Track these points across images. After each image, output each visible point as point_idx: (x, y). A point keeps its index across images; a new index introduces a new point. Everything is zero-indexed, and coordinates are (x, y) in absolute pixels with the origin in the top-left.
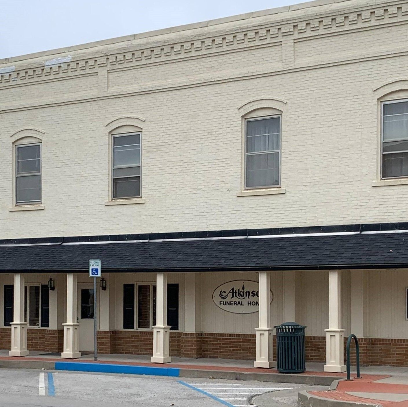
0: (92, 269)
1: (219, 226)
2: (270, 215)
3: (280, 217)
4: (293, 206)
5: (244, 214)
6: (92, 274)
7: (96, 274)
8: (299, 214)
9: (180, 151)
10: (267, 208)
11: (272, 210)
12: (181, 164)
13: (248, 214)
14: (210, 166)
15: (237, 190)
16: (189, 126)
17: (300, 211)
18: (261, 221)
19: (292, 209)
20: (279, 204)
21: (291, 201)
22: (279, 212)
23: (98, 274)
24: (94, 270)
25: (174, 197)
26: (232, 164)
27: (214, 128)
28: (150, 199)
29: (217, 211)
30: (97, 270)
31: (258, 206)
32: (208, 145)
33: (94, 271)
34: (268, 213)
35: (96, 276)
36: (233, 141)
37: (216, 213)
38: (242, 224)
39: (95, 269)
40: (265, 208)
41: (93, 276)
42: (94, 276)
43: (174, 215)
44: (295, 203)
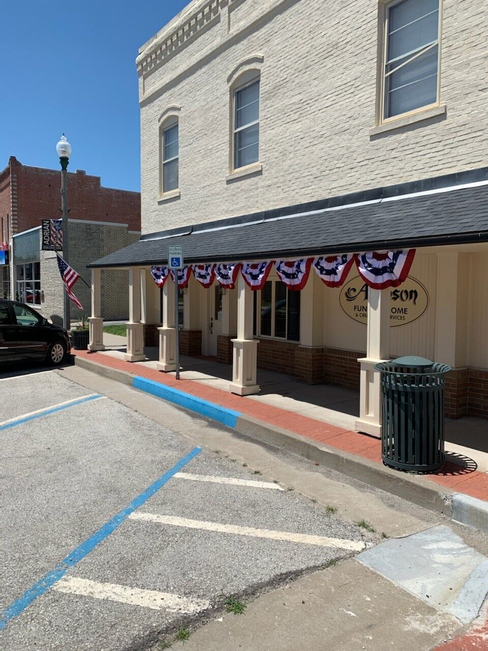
0: (172, 259)
1: (345, 188)
2: (419, 158)
3: (435, 159)
4: (459, 134)
5: (380, 163)
6: (172, 266)
7: (177, 266)
8: (468, 146)
9: (299, 87)
10: (414, 146)
11: (423, 148)
12: (300, 105)
13: (385, 162)
14: (335, 98)
15: (370, 126)
16: (310, 45)
17: (471, 140)
18: (405, 170)
19: (457, 139)
20: (434, 135)
21: (454, 125)
22: (433, 150)
23: (179, 266)
24: (174, 259)
25: (291, 155)
26: (364, 85)
27: (341, 36)
28: (267, 164)
29: (343, 165)
30: (178, 260)
31: (400, 146)
32: (333, 65)
33: (175, 262)
34: (415, 154)
35: (177, 267)
36: (365, 48)
37: (341, 169)
38: (376, 181)
39: (176, 258)
40: (411, 146)
41: (173, 267)
42: (175, 267)
43: (292, 182)
44: (462, 128)
